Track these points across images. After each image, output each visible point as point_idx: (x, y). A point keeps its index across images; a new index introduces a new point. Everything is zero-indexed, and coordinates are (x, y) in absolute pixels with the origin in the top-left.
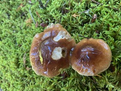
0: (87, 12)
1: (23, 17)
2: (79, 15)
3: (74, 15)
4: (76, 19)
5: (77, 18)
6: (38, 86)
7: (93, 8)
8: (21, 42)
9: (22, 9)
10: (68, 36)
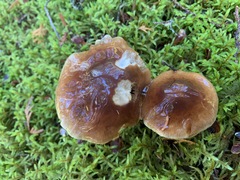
0: (168, 25)
1: (24, 24)
2: (153, 29)
3: (143, 28)
4: (145, 34)
5: (149, 33)
6: (60, 167)
7: (179, 18)
8: (19, 74)
9: (22, 7)
10: (140, 63)
